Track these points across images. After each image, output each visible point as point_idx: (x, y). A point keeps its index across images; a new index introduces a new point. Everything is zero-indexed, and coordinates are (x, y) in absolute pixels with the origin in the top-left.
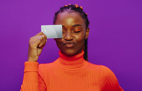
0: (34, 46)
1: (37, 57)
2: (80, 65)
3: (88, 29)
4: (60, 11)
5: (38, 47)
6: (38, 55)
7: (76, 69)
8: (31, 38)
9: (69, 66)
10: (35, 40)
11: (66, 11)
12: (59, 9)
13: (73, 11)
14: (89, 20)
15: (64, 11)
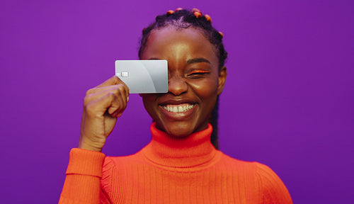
0: (96, 110)
1: (103, 140)
2: (201, 160)
3: (225, 69)
4: (155, 24)
5: (106, 114)
6: (105, 134)
7: (192, 170)
8: (89, 91)
9: (174, 160)
10: (100, 97)
11: (170, 26)
12: (153, 20)
13: (188, 24)
14: (226, 48)
15: (167, 25)
